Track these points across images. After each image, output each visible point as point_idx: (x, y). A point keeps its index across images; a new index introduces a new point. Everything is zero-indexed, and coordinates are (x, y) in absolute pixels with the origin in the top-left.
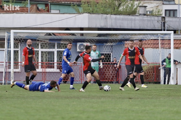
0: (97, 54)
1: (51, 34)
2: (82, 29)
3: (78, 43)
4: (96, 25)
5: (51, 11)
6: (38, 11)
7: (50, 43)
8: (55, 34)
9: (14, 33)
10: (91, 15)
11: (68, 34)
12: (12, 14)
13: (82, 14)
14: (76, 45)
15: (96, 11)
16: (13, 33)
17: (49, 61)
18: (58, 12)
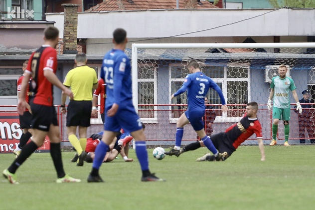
0: (286, 84)
1: (219, 50)
2: (276, 39)
3: (267, 67)
4: (304, 31)
5: (227, 4)
6: (198, 5)
7: (207, 67)
8: (228, 50)
9: (139, 49)
10: (294, 11)
11: (251, 50)
12: (144, 12)
13: (278, 9)
14: (263, 71)
15: (310, 4)
16: (136, 49)
17: (212, 102)
18: (239, 6)
